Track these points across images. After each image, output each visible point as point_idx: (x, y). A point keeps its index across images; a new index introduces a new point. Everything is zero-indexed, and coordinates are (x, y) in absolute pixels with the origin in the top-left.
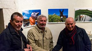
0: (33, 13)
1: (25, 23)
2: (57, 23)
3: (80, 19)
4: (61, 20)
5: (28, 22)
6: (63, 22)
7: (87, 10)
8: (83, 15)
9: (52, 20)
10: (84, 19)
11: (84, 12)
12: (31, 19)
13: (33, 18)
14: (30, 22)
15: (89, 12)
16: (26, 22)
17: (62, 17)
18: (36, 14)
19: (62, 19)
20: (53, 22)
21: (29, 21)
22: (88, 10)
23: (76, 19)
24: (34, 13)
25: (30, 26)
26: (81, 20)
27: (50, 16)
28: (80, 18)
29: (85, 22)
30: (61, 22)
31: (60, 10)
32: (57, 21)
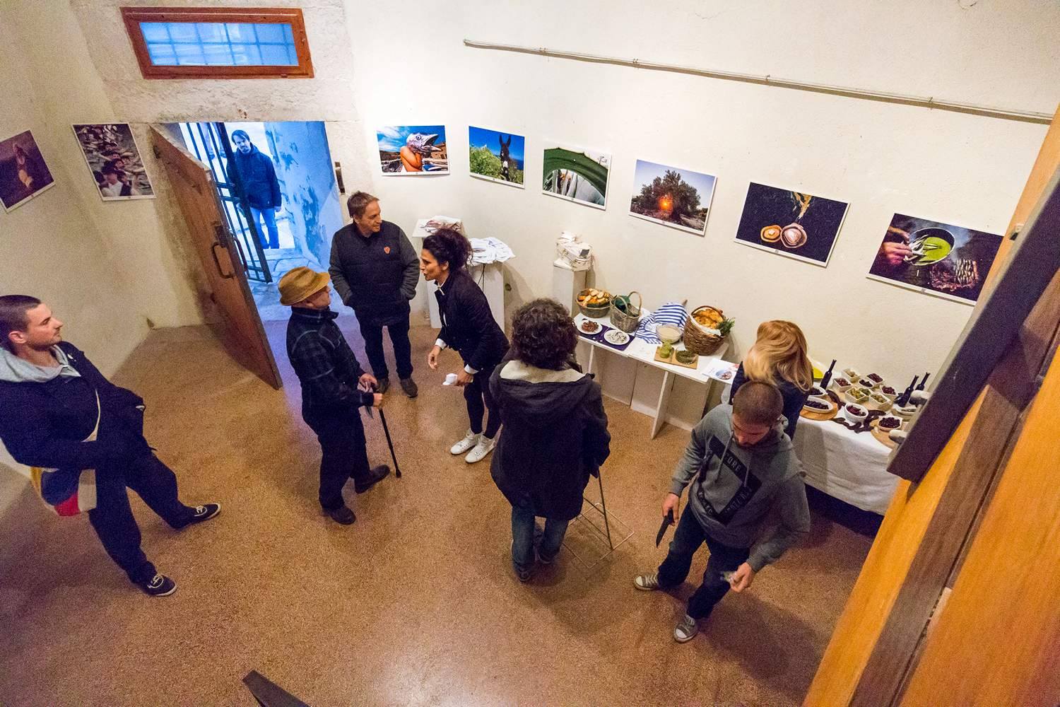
0: (412, 137)
1: (386, 163)
2: (491, 179)
3: (559, 186)
4: (503, 174)
5: (398, 162)
6: (508, 180)
7: (583, 154)
8: (570, 173)
9: (479, 165)
10: (572, 187)
11: (575, 163)
12: (405, 151)
13: (415, 150)
14: (404, 161)
15: (590, 165)
16: (390, 159)
17: (506, 164)
18: (426, 138)
19: (505, 169)
20: (481, 173)
21: (399, 158)
22: (587, 155)
23: (548, 181)
24: (418, 135)
25: (403, 171)
26: (564, 189)
27: (474, 150)
28: (560, 179)
29: (575, 200)
30: (503, 179)
31: (501, 135)
32: (493, 174)
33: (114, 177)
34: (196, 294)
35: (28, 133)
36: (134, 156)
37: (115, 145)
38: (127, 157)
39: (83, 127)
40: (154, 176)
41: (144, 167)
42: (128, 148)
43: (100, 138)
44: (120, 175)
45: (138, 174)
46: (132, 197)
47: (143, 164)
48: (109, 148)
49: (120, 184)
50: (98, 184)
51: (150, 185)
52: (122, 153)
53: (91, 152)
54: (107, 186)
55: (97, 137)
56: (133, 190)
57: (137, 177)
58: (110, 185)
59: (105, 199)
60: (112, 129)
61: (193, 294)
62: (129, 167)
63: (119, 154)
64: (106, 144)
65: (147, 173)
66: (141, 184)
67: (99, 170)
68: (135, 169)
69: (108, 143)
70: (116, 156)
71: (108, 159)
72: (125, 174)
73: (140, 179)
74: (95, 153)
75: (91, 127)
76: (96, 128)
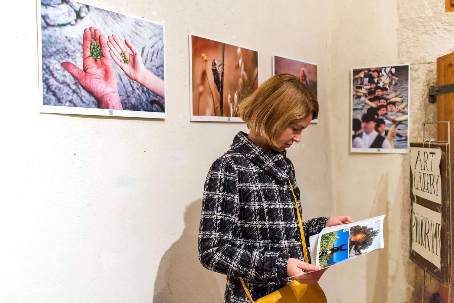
33: (372, 124)
34: (412, 289)
35: (315, 67)
36: (402, 102)
37: (386, 89)
38: (394, 103)
39: (361, 70)
40: (416, 126)
41: (408, 117)
42: (398, 93)
43: (374, 82)
44: (380, 123)
45: (397, 123)
46: (382, 150)
47: (409, 113)
48: (379, 93)
49: (375, 134)
50: (352, 133)
51: (406, 137)
52: (389, 99)
53: (359, 97)
54: (360, 135)
55: (371, 81)
56: (386, 142)
57: (397, 125)
58: (364, 134)
59: (353, 150)
60: (390, 72)
61: (408, 289)
62: (392, 114)
63: (387, 100)
64: (378, 88)
65: (409, 123)
66: (398, 135)
67: (359, 117)
68: (397, 116)
69: (379, 88)
70: (383, 102)
71: (373, 105)
72: (384, 123)
73: (399, 129)
74: (363, 99)
75: (369, 70)
76: (373, 72)
